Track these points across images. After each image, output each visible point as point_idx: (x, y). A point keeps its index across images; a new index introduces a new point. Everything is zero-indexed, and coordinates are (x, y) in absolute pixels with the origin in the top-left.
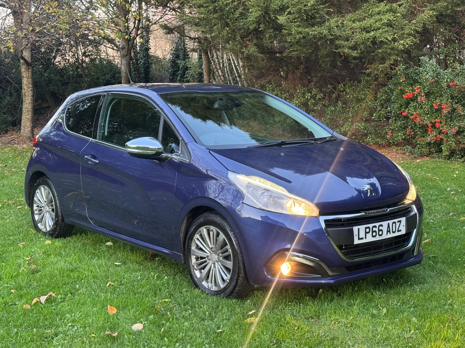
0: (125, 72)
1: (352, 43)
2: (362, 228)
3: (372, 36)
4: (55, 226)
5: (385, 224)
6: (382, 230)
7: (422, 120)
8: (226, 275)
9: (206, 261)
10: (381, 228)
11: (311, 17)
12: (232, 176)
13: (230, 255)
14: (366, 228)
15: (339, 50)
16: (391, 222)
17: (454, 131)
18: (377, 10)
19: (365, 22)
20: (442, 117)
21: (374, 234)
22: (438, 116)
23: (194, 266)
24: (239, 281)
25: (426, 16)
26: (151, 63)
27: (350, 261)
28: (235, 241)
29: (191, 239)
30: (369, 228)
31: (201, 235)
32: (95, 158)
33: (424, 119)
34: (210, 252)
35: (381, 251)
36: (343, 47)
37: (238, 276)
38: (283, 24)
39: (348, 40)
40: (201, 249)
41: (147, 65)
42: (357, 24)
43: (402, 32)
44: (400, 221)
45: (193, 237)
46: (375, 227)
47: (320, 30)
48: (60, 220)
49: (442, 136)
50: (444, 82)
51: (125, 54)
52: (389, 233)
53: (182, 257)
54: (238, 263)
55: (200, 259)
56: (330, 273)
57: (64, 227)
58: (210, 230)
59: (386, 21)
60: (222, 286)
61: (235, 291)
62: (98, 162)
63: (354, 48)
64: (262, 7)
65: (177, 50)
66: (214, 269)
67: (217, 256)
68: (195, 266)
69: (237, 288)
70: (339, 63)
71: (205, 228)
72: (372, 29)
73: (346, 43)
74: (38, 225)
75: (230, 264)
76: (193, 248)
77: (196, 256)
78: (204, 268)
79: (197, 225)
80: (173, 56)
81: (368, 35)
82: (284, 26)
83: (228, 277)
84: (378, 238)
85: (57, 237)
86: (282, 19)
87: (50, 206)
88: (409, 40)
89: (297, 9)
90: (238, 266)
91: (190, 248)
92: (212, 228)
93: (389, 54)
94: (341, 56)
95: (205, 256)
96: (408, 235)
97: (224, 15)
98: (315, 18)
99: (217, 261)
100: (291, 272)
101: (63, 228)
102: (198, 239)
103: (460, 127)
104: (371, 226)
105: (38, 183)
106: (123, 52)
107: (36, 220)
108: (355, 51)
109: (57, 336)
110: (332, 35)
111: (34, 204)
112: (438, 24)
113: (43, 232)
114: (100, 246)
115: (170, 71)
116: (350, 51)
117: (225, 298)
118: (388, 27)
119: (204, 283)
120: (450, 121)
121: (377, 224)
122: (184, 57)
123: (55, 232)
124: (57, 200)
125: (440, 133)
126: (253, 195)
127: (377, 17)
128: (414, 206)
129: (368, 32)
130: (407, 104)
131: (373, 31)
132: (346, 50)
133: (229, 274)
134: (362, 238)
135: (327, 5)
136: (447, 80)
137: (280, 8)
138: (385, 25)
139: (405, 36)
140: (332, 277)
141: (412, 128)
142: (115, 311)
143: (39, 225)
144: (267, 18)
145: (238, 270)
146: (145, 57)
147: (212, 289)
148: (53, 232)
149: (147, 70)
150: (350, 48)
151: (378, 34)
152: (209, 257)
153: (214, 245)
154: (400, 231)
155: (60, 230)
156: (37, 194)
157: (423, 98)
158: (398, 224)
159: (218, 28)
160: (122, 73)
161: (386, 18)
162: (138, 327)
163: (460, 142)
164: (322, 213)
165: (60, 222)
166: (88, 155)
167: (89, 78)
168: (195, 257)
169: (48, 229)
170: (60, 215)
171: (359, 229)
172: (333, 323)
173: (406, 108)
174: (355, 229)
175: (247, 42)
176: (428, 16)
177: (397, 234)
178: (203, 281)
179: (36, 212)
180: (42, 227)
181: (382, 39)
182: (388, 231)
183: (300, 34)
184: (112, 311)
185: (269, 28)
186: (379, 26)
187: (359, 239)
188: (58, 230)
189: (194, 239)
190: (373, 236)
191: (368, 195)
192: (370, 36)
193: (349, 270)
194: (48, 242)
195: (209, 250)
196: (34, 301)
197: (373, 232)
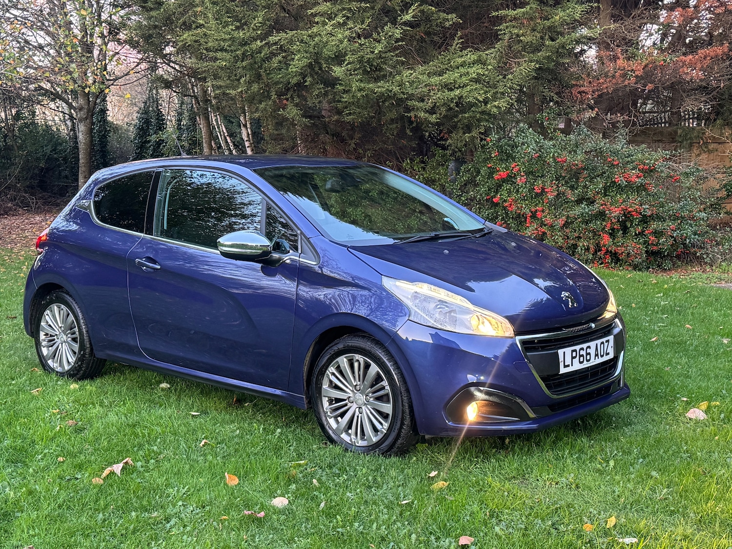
0: (84, 143)
1: (429, 104)
2: (568, 350)
3: (457, 96)
4: (79, 363)
5: (592, 344)
6: (589, 354)
7: (518, 208)
8: (381, 424)
9: (346, 405)
10: (588, 351)
11: (376, 68)
12: (388, 283)
13: (387, 395)
14: (573, 351)
15: (412, 114)
16: (599, 342)
17: (561, 222)
18: (460, 60)
19: (446, 76)
20: (545, 204)
21: (582, 358)
22: (539, 202)
23: (327, 412)
24: (403, 431)
25: (526, 69)
26: (110, 130)
27: (555, 397)
28: (396, 374)
29: (322, 373)
30: (575, 351)
31: (338, 368)
32: (154, 262)
33: (522, 207)
34: (353, 391)
35: (587, 383)
36: (418, 109)
37: (402, 424)
38: (339, 77)
39: (423, 101)
40: (337, 387)
41: (103, 133)
42: (435, 80)
43: (495, 90)
44: (608, 341)
45: (325, 371)
46: (582, 349)
47: (388, 86)
48: (87, 353)
49: (544, 229)
50: (550, 158)
51: (84, 116)
52: (597, 357)
53: (305, 399)
54: (403, 405)
55: (334, 402)
56: (532, 415)
57: (93, 363)
58: (354, 360)
59: (474, 75)
60: (375, 440)
61: (396, 446)
62: (159, 267)
63: (432, 111)
64: (311, 52)
65: (146, 112)
66: (360, 415)
67: (365, 397)
68: (329, 412)
69: (399, 441)
70: (408, 131)
71: (345, 357)
72: (457, 86)
73: (421, 104)
74: (48, 362)
75: (388, 408)
76: (325, 386)
77: (328, 397)
78: (342, 415)
79: (332, 353)
80: (140, 121)
81: (452, 94)
82: (340, 80)
83: (385, 426)
84: (586, 365)
85: (82, 378)
86: (338, 71)
87: (68, 334)
88: (504, 102)
89: (359, 57)
90: (403, 410)
91: (321, 388)
92: (357, 357)
93: (479, 120)
94: (411, 122)
95: (345, 398)
96: (615, 359)
97: (255, 63)
98: (381, 69)
99: (365, 404)
100: (479, 416)
101: (90, 366)
102: (333, 374)
103: (568, 217)
104: (577, 348)
105: (48, 301)
106: (80, 114)
107: (45, 355)
108: (434, 116)
109: (168, 522)
110: (403, 93)
111: (41, 332)
112: (536, 81)
113: (57, 372)
114: (153, 389)
115: (136, 141)
116: (427, 115)
117: (381, 456)
118: (476, 83)
119: (344, 436)
120: (555, 209)
121: (585, 346)
122: (158, 122)
123: (79, 371)
124: (82, 324)
125: (542, 224)
126: (424, 309)
127: (462, 70)
128: (617, 320)
129: (451, 90)
130: (499, 186)
131: (457, 88)
132: (422, 115)
133: (386, 422)
134: (568, 366)
135: (397, 52)
136: (553, 155)
137: (335, 55)
138: (474, 82)
139: (499, 95)
140: (534, 421)
141: (503, 219)
142: (236, 481)
143: (50, 362)
144: (317, 69)
145: (402, 415)
146: (100, 122)
147: (357, 444)
148: (75, 372)
149: (103, 140)
150: (426, 111)
151: (464, 92)
152: (351, 399)
153: (359, 381)
154: (608, 354)
155: (87, 369)
156: (47, 317)
157: (523, 178)
158: (606, 344)
159: (245, 80)
160: (79, 143)
161: (474, 71)
162: (280, 502)
163: (568, 237)
164: (518, 333)
165: (87, 356)
166: (141, 259)
167: (25, 151)
168: (327, 399)
169: (67, 368)
170: (88, 346)
171: (564, 352)
172: (548, 483)
173: (497, 192)
174: (561, 352)
175: (285, 102)
176: (528, 69)
177: (606, 358)
178: (342, 433)
179: (44, 343)
180: (55, 364)
181: (471, 99)
182: (597, 355)
183: (362, 91)
184: (232, 481)
185: (318, 83)
186: (467, 82)
187: (565, 366)
188: (83, 369)
189: (328, 374)
190: (581, 363)
191: (570, 306)
192: (455, 95)
193: (552, 410)
194: (74, 386)
195: (351, 388)
196: (106, 472)
197: (581, 356)
